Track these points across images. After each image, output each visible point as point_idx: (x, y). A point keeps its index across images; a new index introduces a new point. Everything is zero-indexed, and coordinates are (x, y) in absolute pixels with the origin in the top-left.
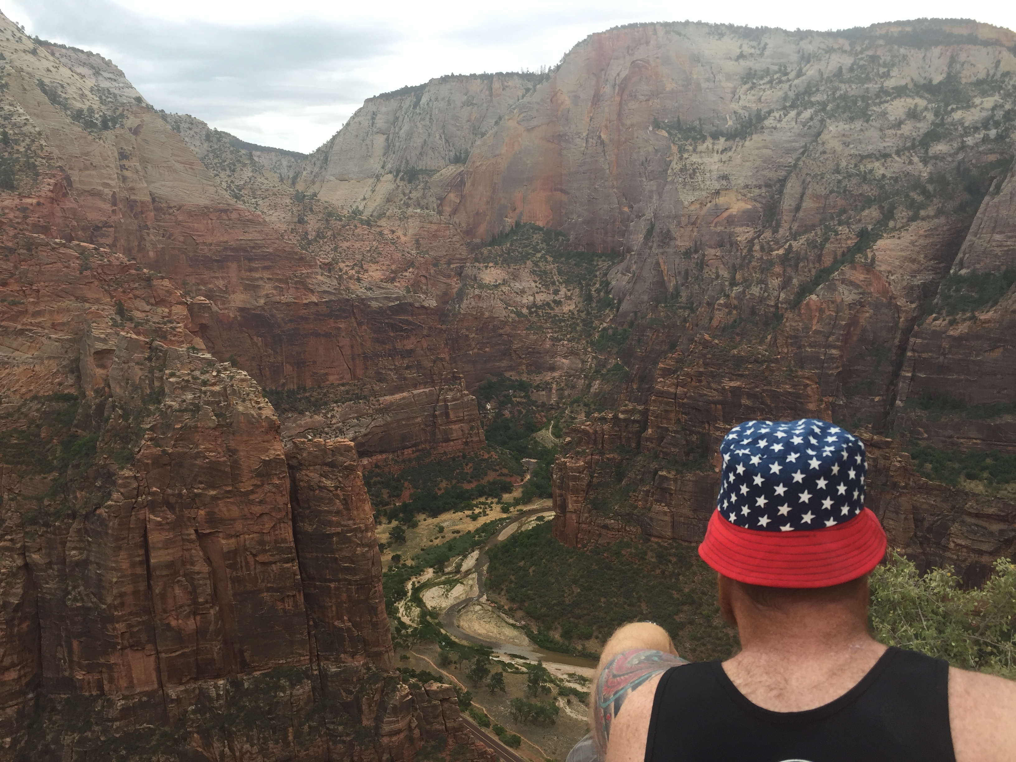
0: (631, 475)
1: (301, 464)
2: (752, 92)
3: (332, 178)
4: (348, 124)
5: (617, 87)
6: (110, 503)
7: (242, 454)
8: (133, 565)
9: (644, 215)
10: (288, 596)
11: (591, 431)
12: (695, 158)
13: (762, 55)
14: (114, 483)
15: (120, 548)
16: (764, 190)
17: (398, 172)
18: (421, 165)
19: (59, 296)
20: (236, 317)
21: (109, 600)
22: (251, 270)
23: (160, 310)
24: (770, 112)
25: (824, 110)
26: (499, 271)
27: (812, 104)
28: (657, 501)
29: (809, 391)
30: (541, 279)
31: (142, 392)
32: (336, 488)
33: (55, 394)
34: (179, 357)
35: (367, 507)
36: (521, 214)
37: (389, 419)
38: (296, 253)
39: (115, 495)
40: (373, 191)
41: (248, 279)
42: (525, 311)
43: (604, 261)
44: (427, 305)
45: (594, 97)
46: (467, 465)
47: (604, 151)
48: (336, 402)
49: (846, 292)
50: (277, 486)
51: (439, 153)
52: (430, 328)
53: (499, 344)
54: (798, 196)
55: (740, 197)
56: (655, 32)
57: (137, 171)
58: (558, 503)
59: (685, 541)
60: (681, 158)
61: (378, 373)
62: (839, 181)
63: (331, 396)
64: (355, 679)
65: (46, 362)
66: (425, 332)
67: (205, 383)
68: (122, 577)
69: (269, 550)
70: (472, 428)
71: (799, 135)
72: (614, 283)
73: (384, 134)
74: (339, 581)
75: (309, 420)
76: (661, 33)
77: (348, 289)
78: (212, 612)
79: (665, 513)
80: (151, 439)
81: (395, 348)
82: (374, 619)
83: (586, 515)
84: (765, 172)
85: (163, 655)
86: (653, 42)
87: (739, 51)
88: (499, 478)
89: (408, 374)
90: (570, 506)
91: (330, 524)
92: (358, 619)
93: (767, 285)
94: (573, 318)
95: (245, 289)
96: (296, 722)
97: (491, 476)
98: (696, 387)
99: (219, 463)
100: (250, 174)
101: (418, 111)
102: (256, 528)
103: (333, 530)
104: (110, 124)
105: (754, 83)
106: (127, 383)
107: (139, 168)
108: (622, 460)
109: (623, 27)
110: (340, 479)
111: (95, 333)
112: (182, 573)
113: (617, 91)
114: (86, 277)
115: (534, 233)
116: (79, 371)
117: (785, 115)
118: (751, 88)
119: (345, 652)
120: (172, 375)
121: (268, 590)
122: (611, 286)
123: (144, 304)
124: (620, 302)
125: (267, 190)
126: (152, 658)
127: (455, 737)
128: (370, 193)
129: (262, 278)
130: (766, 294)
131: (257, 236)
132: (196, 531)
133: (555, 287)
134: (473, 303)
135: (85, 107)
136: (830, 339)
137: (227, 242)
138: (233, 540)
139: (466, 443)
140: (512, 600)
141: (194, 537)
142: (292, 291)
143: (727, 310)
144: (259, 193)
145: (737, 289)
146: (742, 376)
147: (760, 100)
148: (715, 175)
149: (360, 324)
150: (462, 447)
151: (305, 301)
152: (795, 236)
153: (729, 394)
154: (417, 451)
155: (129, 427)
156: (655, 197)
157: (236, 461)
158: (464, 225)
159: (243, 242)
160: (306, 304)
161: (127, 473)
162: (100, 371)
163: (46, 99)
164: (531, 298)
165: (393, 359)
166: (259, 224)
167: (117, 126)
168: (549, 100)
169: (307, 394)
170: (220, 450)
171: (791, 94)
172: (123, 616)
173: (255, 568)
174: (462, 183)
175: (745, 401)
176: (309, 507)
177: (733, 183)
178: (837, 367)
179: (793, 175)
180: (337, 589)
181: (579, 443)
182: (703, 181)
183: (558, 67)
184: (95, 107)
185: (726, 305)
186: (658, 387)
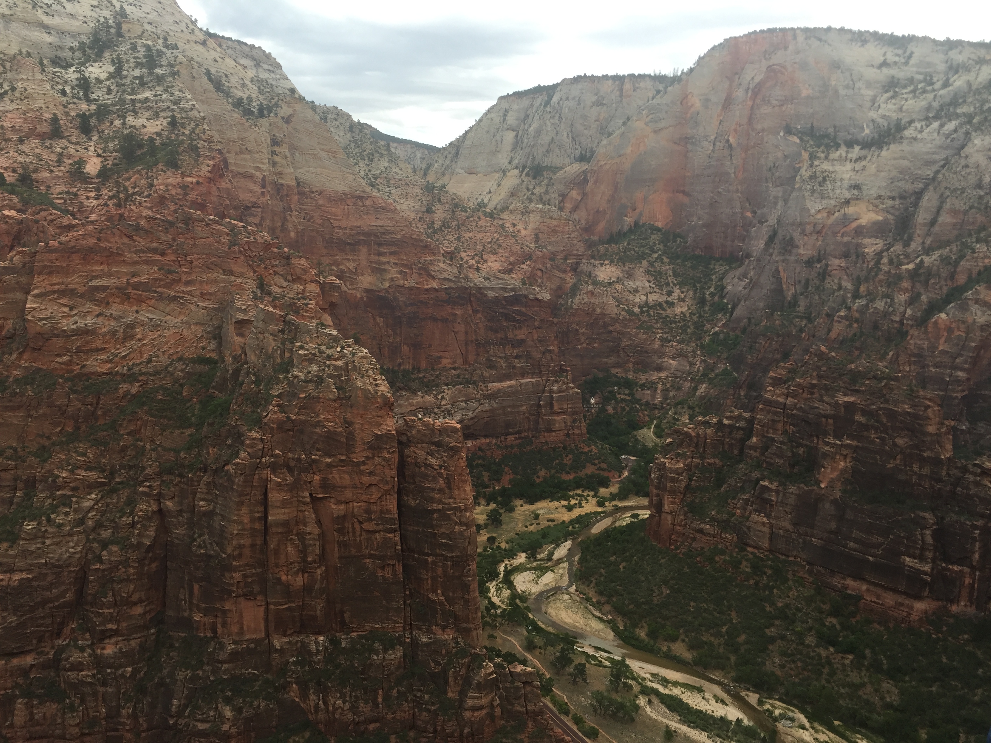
0: (731, 481)
1: (410, 441)
2: (894, 101)
3: (461, 171)
4: (480, 120)
5: (750, 91)
6: (237, 460)
7: (357, 426)
8: (253, 520)
9: (767, 221)
10: (389, 565)
11: (694, 434)
12: (826, 166)
13: (906, 63)
14: (242, 443)
15: (242, 503)
16: (897, 202)
17: (524, 167)
18: (546, 162)
19: (209, 268)
20: (362, 298)
21: (229, 550)
22: (380, 254)
23: (295, 287)
24: (911, 122)
25: (970, 122)
26: (613, 269)
27: (958, 116)
28: (756, 511)
29: (930, 412)
30: (655, 279)
31: (274, 361)
32: (441, 467)
33: (198, 357)
34: (309, 331)
35: (468, 488)
36: (641, 214)
37: (495, 405)
38: (422, 241)
39: (243, 454)
40: (499, 185)
41: (375, 263)
42: (636, 310)
43: (721, 265)
44: (541, 298)
45: (726, 100)
46: (567, 456)
47: (731, 156)
48: (447, 385)
49: (979, 313)
50: (387, 460)
51: (565, 151)
52: (542, 320)
53: (608, 341)
54: (934, 210)
55: (871, 207)
56: (795, 37)
57: (286, 157)
58: (654, 502)
59: (782, 554)
60: (811, 166)
61: (488, 360)
62: (981, 197)
63: (443, 378)
64: (444, 652)
65: (193, 327)
66: (537, 324)
67: (329, 357)
68: (243, 529)
69: (374, 520)
70: (574, 421)
71: (941, 147)
72: (729, 288)
73: (513, 131)
74: (436, 555)
75: (420, 399)
76: (801, 38)
77: (467, 278)
78: (319, 571)
79: (764, 524)
80: (278, 406)
81: (507, 338)
82: (466, 596)
83: (682, 517)
84: (899, 184)
85: (272, 607)
86: (791, 48)
87: (882, 59)
88: (597, 472)
89: (517, 363)
90: (666, 507)
91: (432, 500)
92: (451, 594)
93: (892, 300)
94: (684, 320)
95: (373, 272)
96: (385, 685)
97: (590, 470)
98: (807, 399)
99: (336, 433)
100: (386, 164)
101: (548, 109)
102: (364, 497)
103: (435, 506)
104: (266, 112)
105: (896, 92)
106: (261, 352)
107: (288, 154)
108: (723, 466)
109: (762, 31)
110: (445, 459)
111: (238, 304)
112: (295, 532)
113: (749, 94)
114: (234, 252)
115: (652, 233)
116: (220, 337)
117: (927, 126)
118: (893, 97)
119: (437, 625)
120: (301, 348)
121: (371, 556)
122: (726, 291)
123: (282, 280)
124: (734, 308)
125: (400, 180)
126: (263, 608)
127: (535, 721)
128: (495, 187)
129: (388, 263)
130: (891, 309)
131: (387, 223)
132: (311, 494)
133: (669, 288)
134: (586, 299)
135: (245, 96)
136: (958, 360)
137: (360, 227)
138: (342, 507)
139: (568, 435)
140: (600, 593)
141: (308, 500)
142: (415, 276)
143: (847, 323)
144: (392, 182)
145: (860, 303)
146: (858, 391)
147: (901, 109)
148: (846, 184)
149: (475, 312)
150: (563, 438)
151: (426, 287)
152: (928, 251)
153: (843, 409)
154: (519, 438)
155: (259, 393)
156: (780, 204)
157: (351, 433)
158: (583, 222)
159: (374, 228)
160: (427, 289)
161: (254, 435)
162: (238, 339)
163: (210, 87)
164: (644, 298)
165: (504, 348)
166: (391, 211)
167: (272, 114)
168: (679, 103)
169: (421, 375)
170: (337, 421)
171: (936, 105)
172: (240, 566)
173: (360, 535)
174: (586, 181)
175: (859, 418)
176: (414, 483)
177: (865, 193)
178: (963, 391)
179: (931, 187)
180: (433, 563)
181: (680, 445)
182: (833, 190)
183: (691, 70)
184: (254, 96)
185: (846, 318)
186: (768, 395)
